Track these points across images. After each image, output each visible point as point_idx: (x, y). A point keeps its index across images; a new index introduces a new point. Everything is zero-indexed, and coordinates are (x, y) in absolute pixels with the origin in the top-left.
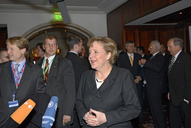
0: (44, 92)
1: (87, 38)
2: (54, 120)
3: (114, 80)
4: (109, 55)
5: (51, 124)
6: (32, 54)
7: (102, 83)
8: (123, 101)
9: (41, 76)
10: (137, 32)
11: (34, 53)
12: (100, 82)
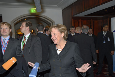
0: (21, 55)
1: (50, 24)
4: (63, 34)
6: (17, 33)
9: (19, 46)
10: (80, 20)
11: (18, 32)
12: (59, 51)
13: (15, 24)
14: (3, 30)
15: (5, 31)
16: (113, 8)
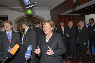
1: (42, 21)
2: (30, 55)
3: (54, 38)
5: (29, 57)
7: (49, 40)
8: (58, 47)
10: (63, 18)
11: (20, 27)
12: (48, 39)
13: (17, 22)
14: (6, 27)
15: (8, 27)
16: (86, 9)
